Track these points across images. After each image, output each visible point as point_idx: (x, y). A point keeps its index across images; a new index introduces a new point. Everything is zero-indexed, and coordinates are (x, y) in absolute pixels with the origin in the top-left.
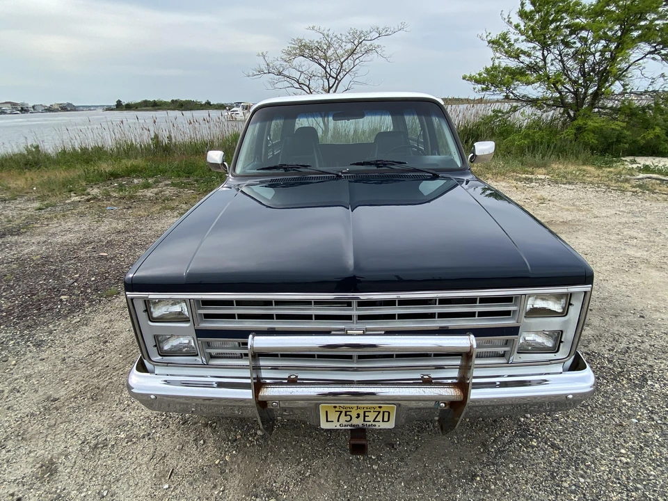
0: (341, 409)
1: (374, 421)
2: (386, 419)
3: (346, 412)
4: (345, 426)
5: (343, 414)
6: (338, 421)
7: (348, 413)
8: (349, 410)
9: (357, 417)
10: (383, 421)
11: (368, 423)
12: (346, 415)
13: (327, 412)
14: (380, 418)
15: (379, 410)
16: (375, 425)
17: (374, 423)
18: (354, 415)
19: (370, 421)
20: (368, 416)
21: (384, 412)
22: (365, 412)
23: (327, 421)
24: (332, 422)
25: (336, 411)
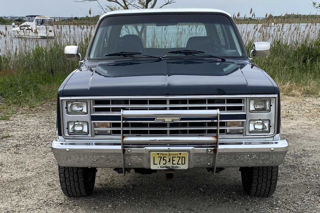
0: (161, 155)
1: (177, 164)
2: (183, 163)
3: (164, 157)
4: (163, 167)
5: (162, 158)
6: (160, 164)
7: (165, 158)
8: (165, 156)
9: (169, 161)
10: (182, 164)
11: (175, 166)
12: (164, 160)
13: (154, 157)
14: (180, 162)
15: (179, 156)
16: (178, 167)
17: (178, 165)
18: (168, 160)
19: (175, 164)
20: (174, 160)
21: (182, 157)
22: (173, 157)
23: (154, 164)
24: (157, 164)
25: (159, 157)
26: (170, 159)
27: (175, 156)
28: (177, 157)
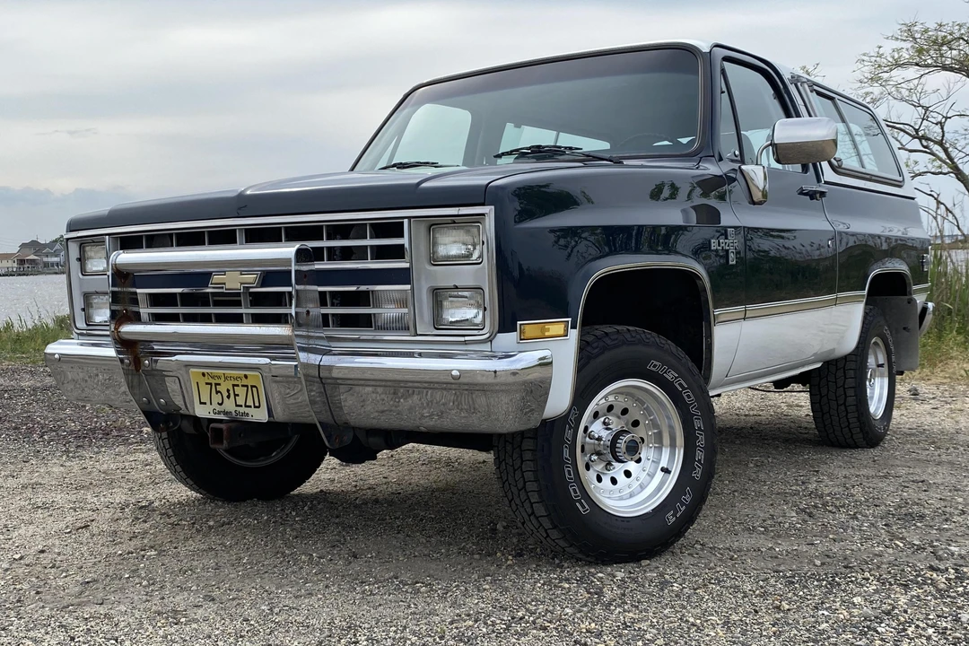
0: (211, 381)
1: (246, 406)
2: (257, 404)
4: (219, 413)
5: (214, 387)
6: (211, 404)
7: (219, 388)
8: (217, 381)
9: (229, 397)
10: (255, 407)
11: (241, 410)
12: (217, 392)
13: (198, 383)
14: (250, 402)
15: (246, 382)
16: (248, 415)
17: (247, 410)
18: (225, 394)
19: (241, 406)
20: (238, 395)
21: (252, 387)
22: (234, 385)
23: (201, 403)
24: (205, 403)
25: (207, 384)
26: (228, 391)
27: (236, 383)
28: (243, 386)
